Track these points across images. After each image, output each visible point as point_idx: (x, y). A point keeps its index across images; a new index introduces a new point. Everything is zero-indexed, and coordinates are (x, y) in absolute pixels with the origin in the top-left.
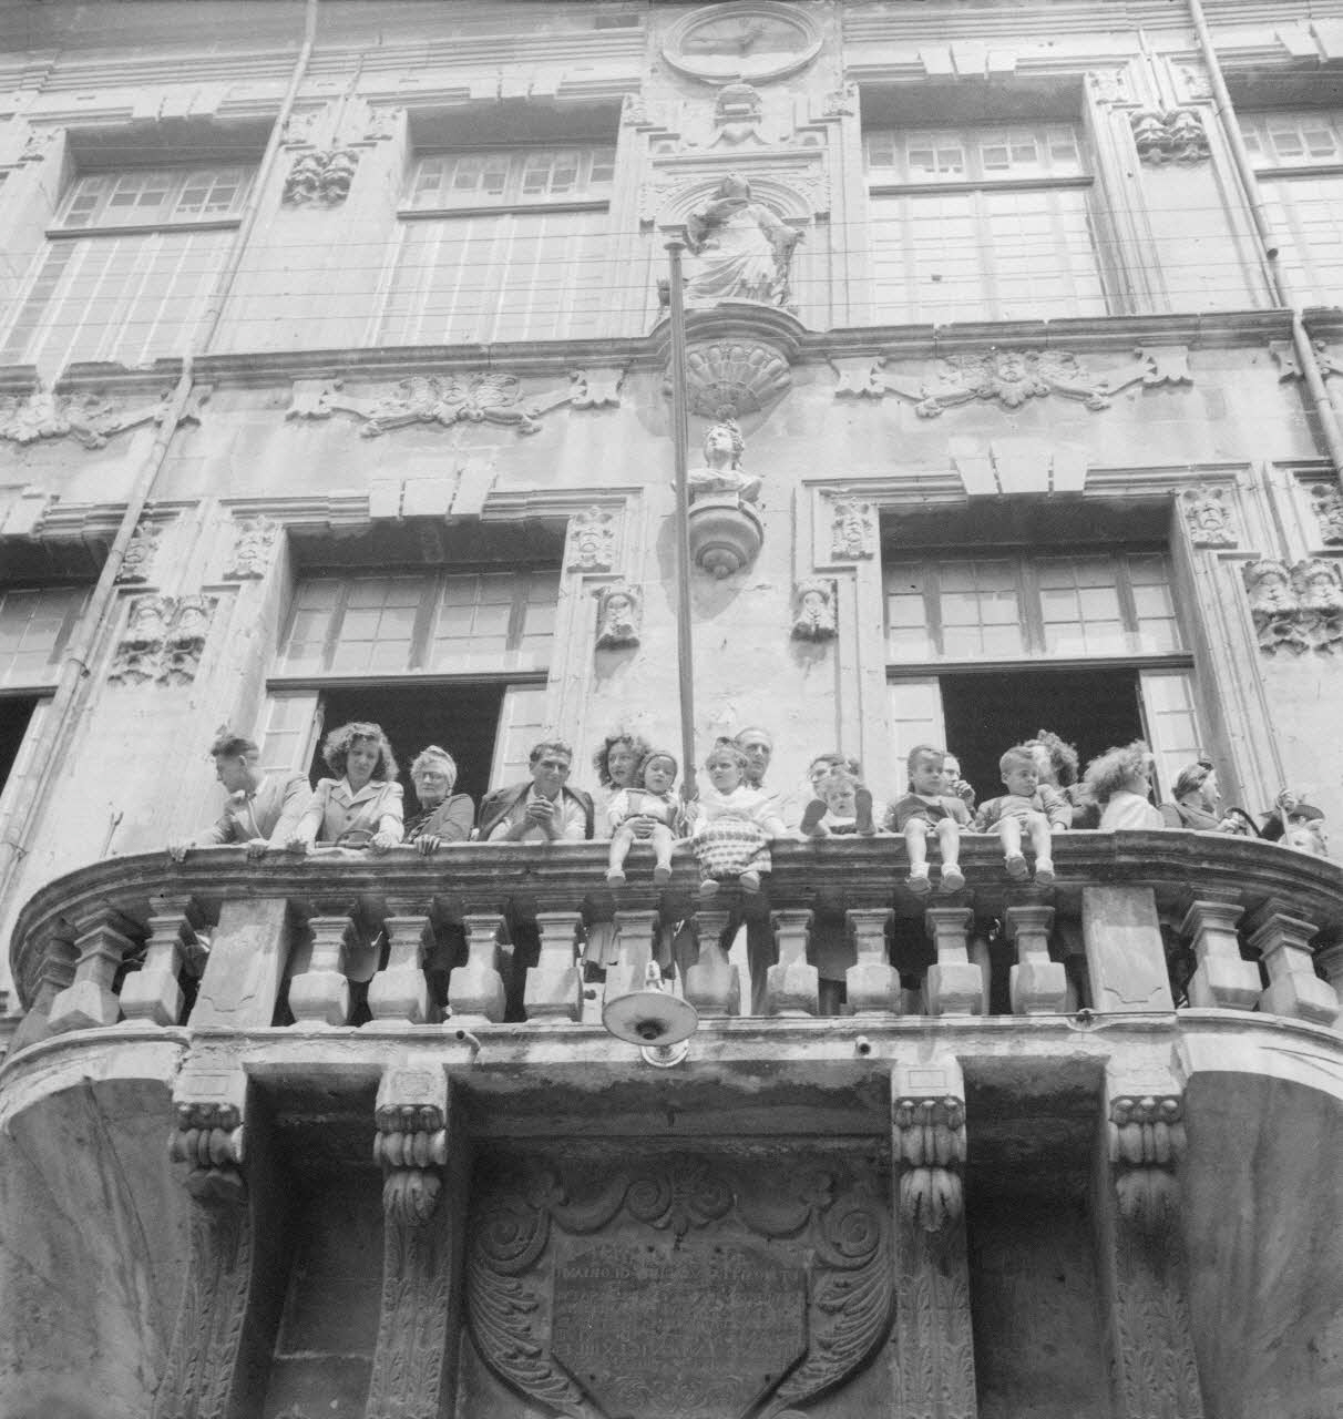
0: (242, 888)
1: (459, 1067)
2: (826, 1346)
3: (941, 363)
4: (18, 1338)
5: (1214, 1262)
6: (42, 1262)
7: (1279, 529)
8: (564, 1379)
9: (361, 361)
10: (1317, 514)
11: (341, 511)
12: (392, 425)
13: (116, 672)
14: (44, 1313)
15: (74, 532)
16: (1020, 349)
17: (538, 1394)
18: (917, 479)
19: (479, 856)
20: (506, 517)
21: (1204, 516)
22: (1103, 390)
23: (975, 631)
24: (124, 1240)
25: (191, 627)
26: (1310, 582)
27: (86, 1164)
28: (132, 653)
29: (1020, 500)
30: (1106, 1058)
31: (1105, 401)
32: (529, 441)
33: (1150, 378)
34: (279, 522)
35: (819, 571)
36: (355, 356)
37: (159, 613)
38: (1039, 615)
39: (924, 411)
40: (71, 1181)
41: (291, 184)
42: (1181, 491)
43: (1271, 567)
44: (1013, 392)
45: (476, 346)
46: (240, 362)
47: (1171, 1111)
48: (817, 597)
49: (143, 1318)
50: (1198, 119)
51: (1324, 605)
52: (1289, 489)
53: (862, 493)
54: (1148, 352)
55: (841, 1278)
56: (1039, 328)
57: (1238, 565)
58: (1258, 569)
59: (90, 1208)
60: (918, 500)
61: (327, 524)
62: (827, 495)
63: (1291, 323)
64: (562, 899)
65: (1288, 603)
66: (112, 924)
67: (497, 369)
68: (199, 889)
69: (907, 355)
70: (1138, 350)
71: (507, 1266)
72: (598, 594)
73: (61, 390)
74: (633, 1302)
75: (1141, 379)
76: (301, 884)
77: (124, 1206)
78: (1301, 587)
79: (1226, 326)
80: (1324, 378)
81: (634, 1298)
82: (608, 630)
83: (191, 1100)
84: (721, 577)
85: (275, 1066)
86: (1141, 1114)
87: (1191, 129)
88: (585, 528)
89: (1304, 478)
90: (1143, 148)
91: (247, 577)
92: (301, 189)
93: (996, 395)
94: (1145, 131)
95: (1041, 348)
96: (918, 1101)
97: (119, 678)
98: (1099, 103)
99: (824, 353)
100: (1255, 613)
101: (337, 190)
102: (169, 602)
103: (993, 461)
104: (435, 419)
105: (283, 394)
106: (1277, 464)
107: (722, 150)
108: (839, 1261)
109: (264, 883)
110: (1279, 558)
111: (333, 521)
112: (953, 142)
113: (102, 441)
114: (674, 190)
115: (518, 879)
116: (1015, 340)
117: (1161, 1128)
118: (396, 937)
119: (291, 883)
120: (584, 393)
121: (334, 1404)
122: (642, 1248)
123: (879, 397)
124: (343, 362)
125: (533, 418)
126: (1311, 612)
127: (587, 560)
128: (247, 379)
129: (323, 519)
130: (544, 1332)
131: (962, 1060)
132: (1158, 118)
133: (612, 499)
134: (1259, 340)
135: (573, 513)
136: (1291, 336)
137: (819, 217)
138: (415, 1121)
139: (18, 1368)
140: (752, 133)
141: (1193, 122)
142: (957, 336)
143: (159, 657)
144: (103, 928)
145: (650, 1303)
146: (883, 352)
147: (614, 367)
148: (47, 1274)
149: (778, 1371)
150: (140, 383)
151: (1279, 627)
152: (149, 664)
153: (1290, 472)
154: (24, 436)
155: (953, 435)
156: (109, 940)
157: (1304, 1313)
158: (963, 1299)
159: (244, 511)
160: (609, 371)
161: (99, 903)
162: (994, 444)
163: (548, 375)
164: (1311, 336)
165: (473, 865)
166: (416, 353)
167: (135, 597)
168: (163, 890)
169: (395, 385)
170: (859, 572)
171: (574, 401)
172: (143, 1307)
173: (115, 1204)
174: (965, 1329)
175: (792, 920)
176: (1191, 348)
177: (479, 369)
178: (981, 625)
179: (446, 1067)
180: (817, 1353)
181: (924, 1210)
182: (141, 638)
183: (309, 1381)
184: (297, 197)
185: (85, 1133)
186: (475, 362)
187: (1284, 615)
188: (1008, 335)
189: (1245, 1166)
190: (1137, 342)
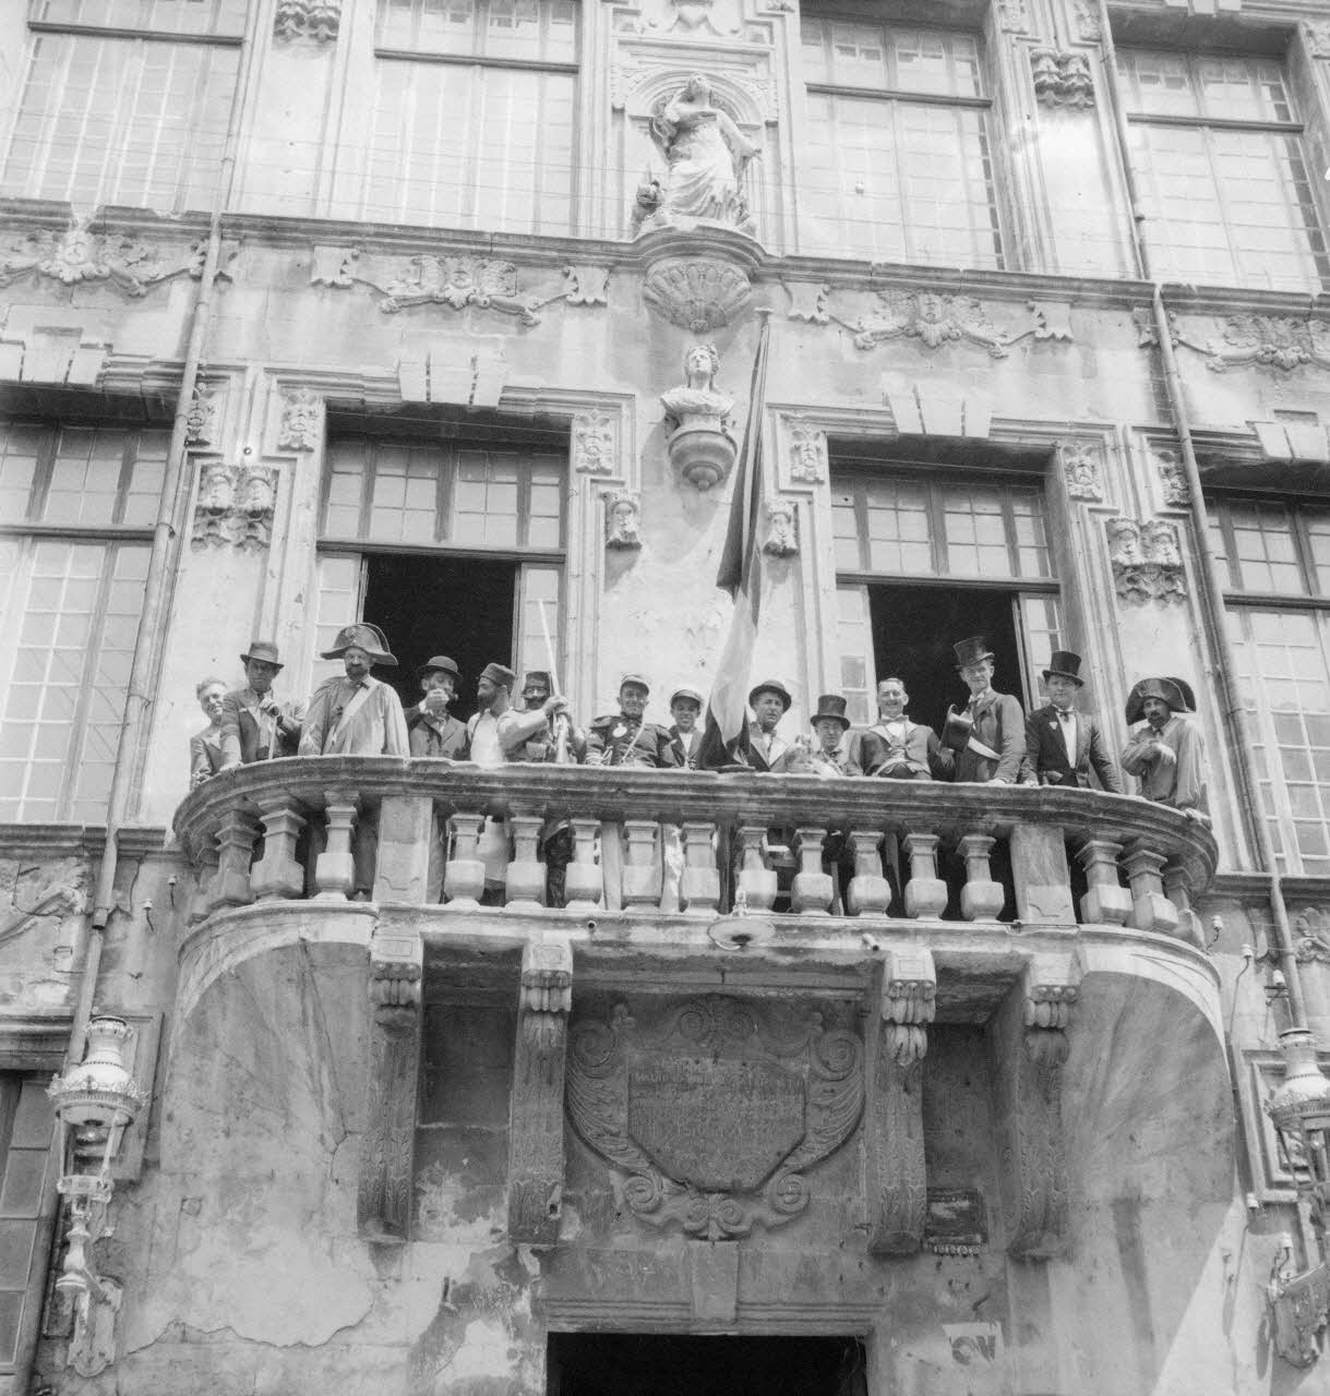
0: (399, 788)
1: (582, 943)
2: (818, 1133)
3: (874, 295)
4: (226, 1112)
5: (1078, 1085)
6: (249, 1062)
7: (1134, 487)
8: (637, 1152)
9: (377, 235)
10: (1162, 477)
11: (374, 390)
12: (408, 305)
13: (199, 535)
14: (247, 1095)
15: (134, 386)
16: (938, 291)
17: (620, 1161)
18: (859, 411)
19: (584, 776)
20: (518, 410)
21: (1079, 471)
22: (1003, 340)
23: (894, 546)
24: (314, 1047)
25: (261, 498)
26: (1155, 539)
27: (291, 995)
28: (212, 518)
29: (939, 440)
30: (1032, 956)
31: (1004, 351)
32: (532, 335)
33: (1041, 333)
34: (321, 394)
35: (783, 492)
36: (372, 230)
37: (229, 480)
38: (944, 536)
39: (862, 344)
40: (278, 1006)
41: (280, 19)
42: (1063, 444)
43: (1128, 525)
44: (933, 332)
45: (480, 233)
46: (264, 223)
47: (1070, 996)
48: (783, 518)
49: (326, 1100)
50: (1086, 65)
51: (1165, 562)
52: (1141, 451)
53: (815, 420)
54: (1039, 306)
55: (829, 1086)
56: (955, 275)
57: (1103, 519)
58: (1120, 526)
59: (289, 1025)
60: (858, 431)
61: (363, 401)
62: (786, 418)
63: (1152, 295)
64: (643, 811)
65: (1139, 559)
66: (292, 808)
67: (498, 255)
68: (366, 787)
69: (846, 285)
70: (1031, 303)
71: (594, 1071)
72: (605, 496)
73: (94, 229)
74: (686, 1100)
75: (1032, 333)
76: (445, 788)
77: (317, 1025)
78: (1148, 542)
79: (1101, 290)
80: (1174, 347)
81: (686, 1094)
82: (616, 535)
83: (387, 960)
84: (702, 489)
85: (444, 935)
86: (1050, 997)
87: (1081, 76)
88: (589, 430)
89: (1154, 443)
90: (1040, 89)
91: (299, 450)
92: (290, 24)
93: (918, 334)
94: (1042, 72)
95: (954, 292)
96: (905, 983)
97: (201, 540)
98: (1006, 31)
99: (779, 276)
100: (1114, 563)
101: (324, 30)
102: (235, 469)
103: (918, 401)
104: (447, 301)
105: (304, 257)
106: (1134, 428)
107: (679, 36)
108: (828, 1074)
109: (415, 786)
110: (1134, 518)
111: (370, 399)
112: (872, 41)
113: (143, 290)
114: (638, 76)
115: (612, 795)
116: (935, 283)
117: (1064, 1007)
118: (519, 834)
119: (437, 787)
120: (576, 290)
121: (465, 1161)
122: (691, 1061)
123: (824, 324)
124: (360, 234)
125: (533, 310)
126: (1156, 566)
127: (593, 463)
128: (270, 238)
129: (360, 396)
130: (623, 1117)
131: (935, 954)
132: (1053, 58)
133: (609, 404)
134: (1127, 306)
135: (578, 413)
136: (1151, 305)
137: (768, 124)
138: (551, 982)
139: (227, 1134)
140: (705, 19)
141: (1083, 70)
142: (889, 275)
143: (232, 522)
144: (286, 812)
145: (696, 1100)
146: (827, 281)
147: (601, 267)
148: (252, 1069)
149: (786, 1149)
150: (169, 232)
151: (1129, 578)
152: (226, 528)
153: (1144, 436)
154: (68, 275)
155: (884, 369)
156: (291, 821)
157: (1131, 1116)
158: (917, 1109)
159: (290, 382)
160: (597, 270)
161: (281, 791)
162: (919, 384)
163: (542, 266)
164: (1166, 306)
165: (579, 783)
166: (427, 234)
167: (206, 462)
168: (336, 787)
169: (406, 260)
170: (815, 496)
171: (569, 298)
172: (326, 1094)
173: (311, 1022)
174: (918, 1129)
175: (811, 837)
176: (1072, 306)
177: (481, 254)
178: (899, 541)
179: (571, 942)
180: (811, 1137)
181: (903, 1053)
182: (218, 505)
183: (445, 1144)
184: (289, 32)
185: (295, 976)
186: (479, 248)
187: (1135, 568)
188: (930, 278)
189: (1110, 1028)
190: (1031, 296)
